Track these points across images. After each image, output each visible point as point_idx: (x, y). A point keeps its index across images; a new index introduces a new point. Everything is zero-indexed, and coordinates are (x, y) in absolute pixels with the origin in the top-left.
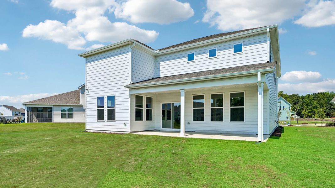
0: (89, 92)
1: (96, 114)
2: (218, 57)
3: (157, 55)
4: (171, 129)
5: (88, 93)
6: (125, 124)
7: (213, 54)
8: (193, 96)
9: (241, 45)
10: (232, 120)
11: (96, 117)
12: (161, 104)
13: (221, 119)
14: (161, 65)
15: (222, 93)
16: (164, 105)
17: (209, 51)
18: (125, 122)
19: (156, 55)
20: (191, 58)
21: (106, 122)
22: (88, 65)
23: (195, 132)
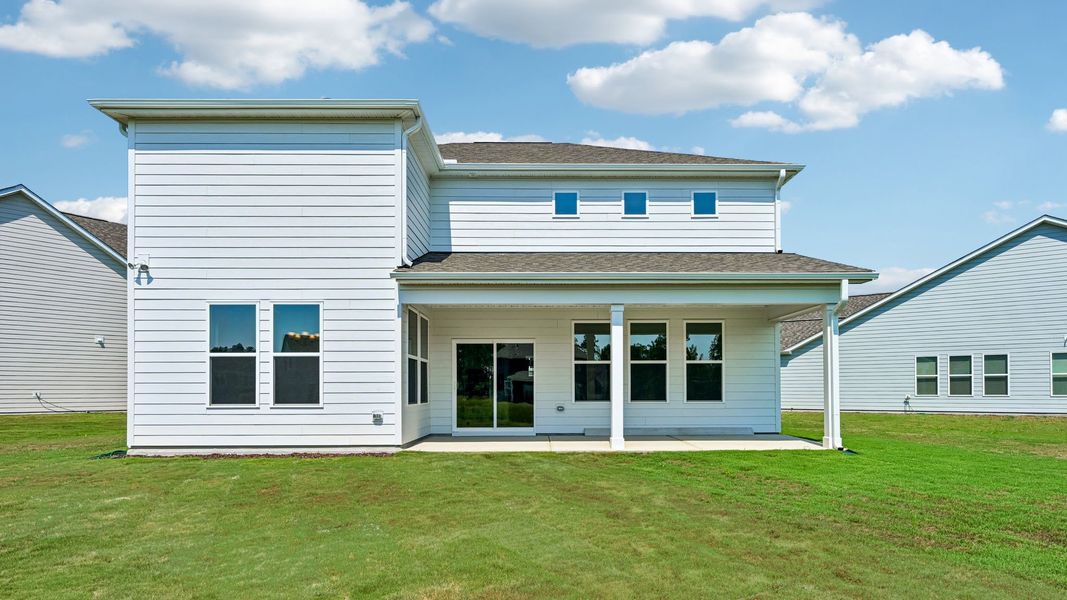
0: (150, 279)
1: (207, 378)
2: (652, 218)
3: (443, 173)
4: (495, 430)
5: (144, 282)
6: (374, 416)
7: (635, 206)
8: (576, 324)
9: (712, 197)
10: (690, 397)
11: (206, 388)
12: (455, 343)
13: (660, 394)
14: (452, 209)
15: (664, 322)
16: (463, 350)
17: (623, 196)
18: (378, 409)
19: (437, 173)
20: (566, 206)
21: (265, 409)
22: (141, 159)
23: (583, 434)
